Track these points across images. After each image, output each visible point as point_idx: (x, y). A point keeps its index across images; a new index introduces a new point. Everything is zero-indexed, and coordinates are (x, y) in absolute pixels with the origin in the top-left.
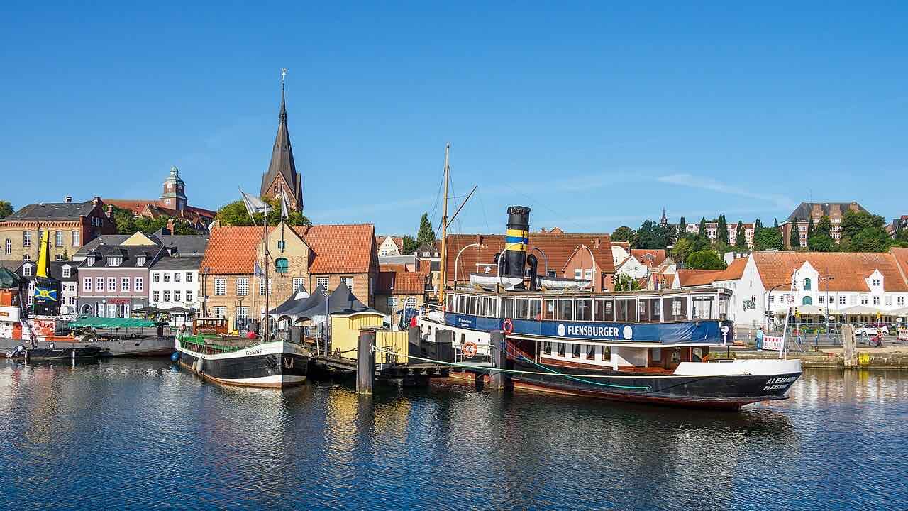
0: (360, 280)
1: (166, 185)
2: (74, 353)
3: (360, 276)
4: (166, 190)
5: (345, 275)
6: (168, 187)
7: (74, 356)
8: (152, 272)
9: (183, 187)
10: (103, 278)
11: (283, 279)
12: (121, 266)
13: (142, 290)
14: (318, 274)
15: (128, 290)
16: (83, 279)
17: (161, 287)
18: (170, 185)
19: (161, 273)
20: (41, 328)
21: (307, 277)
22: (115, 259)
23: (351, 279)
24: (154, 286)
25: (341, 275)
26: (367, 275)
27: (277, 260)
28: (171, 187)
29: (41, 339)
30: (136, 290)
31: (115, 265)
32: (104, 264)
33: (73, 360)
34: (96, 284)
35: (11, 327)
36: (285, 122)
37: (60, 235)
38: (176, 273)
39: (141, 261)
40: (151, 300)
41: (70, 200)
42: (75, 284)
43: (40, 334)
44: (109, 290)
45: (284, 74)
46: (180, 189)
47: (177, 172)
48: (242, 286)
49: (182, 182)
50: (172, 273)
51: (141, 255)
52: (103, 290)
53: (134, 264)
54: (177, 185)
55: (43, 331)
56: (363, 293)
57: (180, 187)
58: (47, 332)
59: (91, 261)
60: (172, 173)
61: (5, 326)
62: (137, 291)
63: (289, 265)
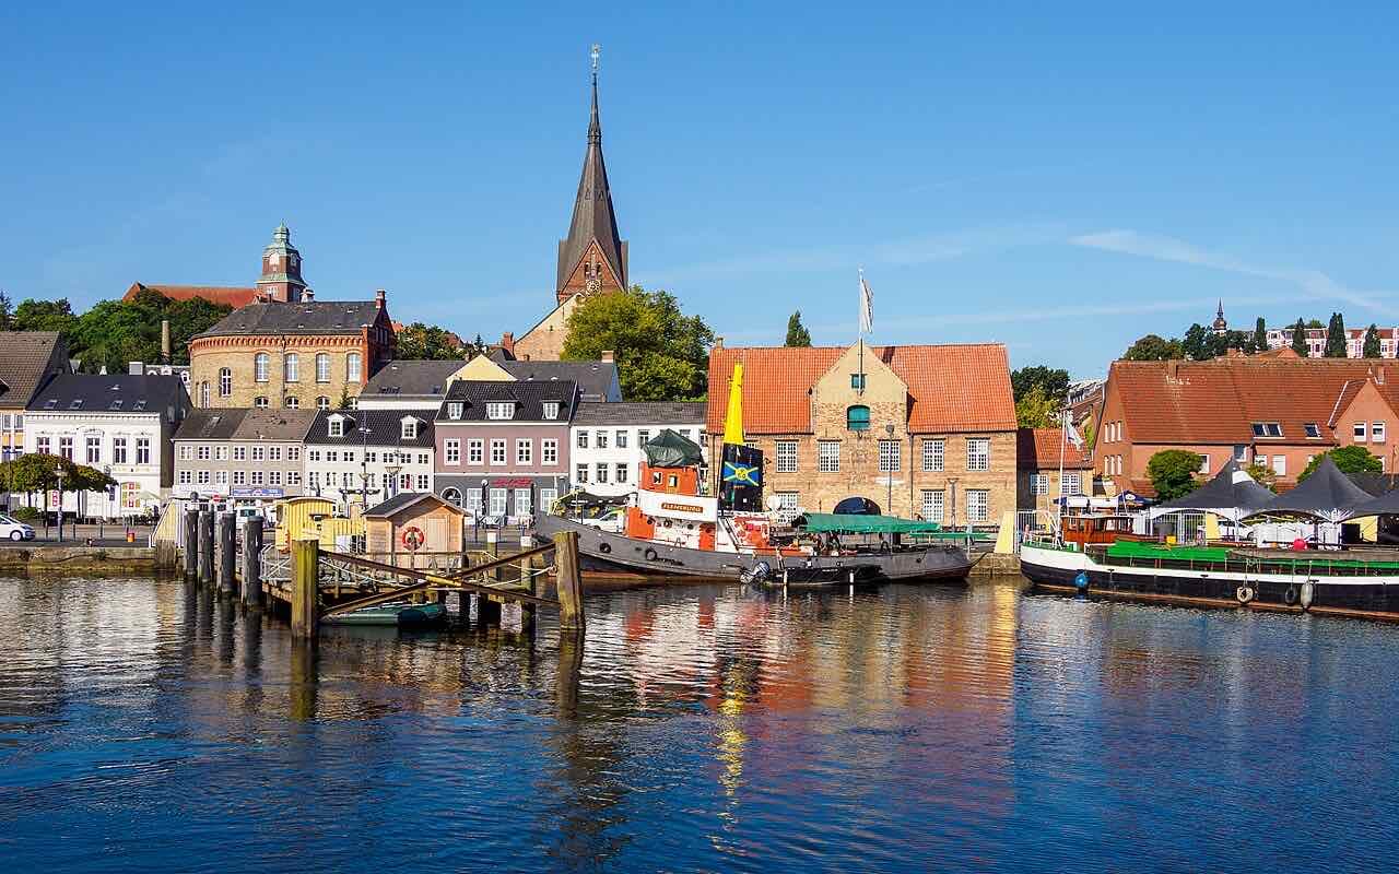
0: (1002, 444)
1: (266, 261)
2: (852, 575)
3: (1002, 438)
4: (267, 269)
5: (973, 436)
6: (271, 263)
7: (852, 581)
8: (574, 430)
9: (299, 262)
10: (482, 441)
11: (861, 442)
12: (514, 419)
13: (556, 463)
14: (925, 434)
15: (530, 463)
16: (443, 442)
17: (590, 456)
18: (275, 260)
19: (592, 432)
20: (747, 533)
21: (906, 438)
22: (501, 405)
23: (985, 444)
24: (578, 456)
25: (967, 436)
26: (1014, 435)
27: (849, 409)
28: (278, 263)
29: (747, 552)
30: (543, 463)
31: (501, 417)
32: (482, 415)
33: (852, 587)
34: (492, 452)
35: (696, 532)
36: (598, 144)
37: (323, 361)
38: (618, 432)
39: (551, 409)
40: (574, 481)
41: (311, 296)
42: (430, 452)
43: (745, 543)
44: (493, 463)
45: (595, 56)
46: (293, 267)
47: (288, 234)
48: (787, 455)
49: (297, 252)
50: (611, 432)
51: (549, 398)
52: (482, 463)
53: (538, 415)
54: (288, 259)
55: (750, 538)
56: (1006, 467)
57: (293, 263)
58: (757, 540)
59: (456, 410)
60: (278, 236)
61: (686, 530)
62: (520, 463)
63: (872, 417)
